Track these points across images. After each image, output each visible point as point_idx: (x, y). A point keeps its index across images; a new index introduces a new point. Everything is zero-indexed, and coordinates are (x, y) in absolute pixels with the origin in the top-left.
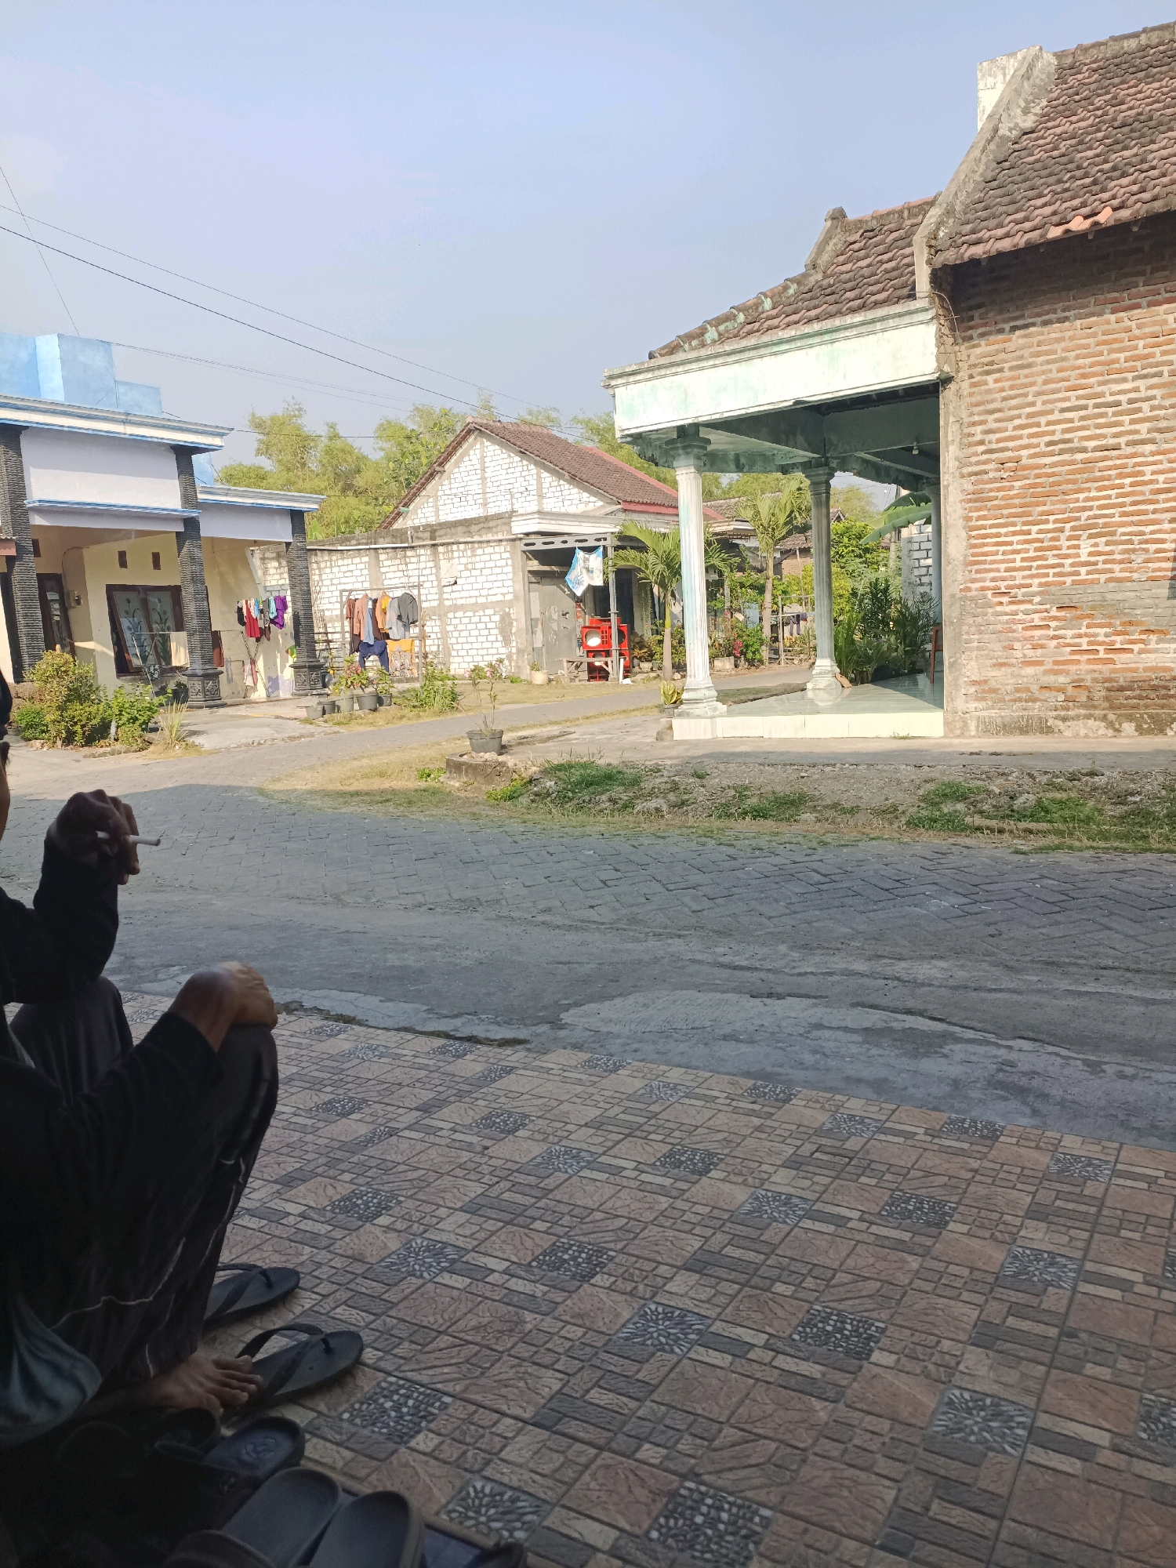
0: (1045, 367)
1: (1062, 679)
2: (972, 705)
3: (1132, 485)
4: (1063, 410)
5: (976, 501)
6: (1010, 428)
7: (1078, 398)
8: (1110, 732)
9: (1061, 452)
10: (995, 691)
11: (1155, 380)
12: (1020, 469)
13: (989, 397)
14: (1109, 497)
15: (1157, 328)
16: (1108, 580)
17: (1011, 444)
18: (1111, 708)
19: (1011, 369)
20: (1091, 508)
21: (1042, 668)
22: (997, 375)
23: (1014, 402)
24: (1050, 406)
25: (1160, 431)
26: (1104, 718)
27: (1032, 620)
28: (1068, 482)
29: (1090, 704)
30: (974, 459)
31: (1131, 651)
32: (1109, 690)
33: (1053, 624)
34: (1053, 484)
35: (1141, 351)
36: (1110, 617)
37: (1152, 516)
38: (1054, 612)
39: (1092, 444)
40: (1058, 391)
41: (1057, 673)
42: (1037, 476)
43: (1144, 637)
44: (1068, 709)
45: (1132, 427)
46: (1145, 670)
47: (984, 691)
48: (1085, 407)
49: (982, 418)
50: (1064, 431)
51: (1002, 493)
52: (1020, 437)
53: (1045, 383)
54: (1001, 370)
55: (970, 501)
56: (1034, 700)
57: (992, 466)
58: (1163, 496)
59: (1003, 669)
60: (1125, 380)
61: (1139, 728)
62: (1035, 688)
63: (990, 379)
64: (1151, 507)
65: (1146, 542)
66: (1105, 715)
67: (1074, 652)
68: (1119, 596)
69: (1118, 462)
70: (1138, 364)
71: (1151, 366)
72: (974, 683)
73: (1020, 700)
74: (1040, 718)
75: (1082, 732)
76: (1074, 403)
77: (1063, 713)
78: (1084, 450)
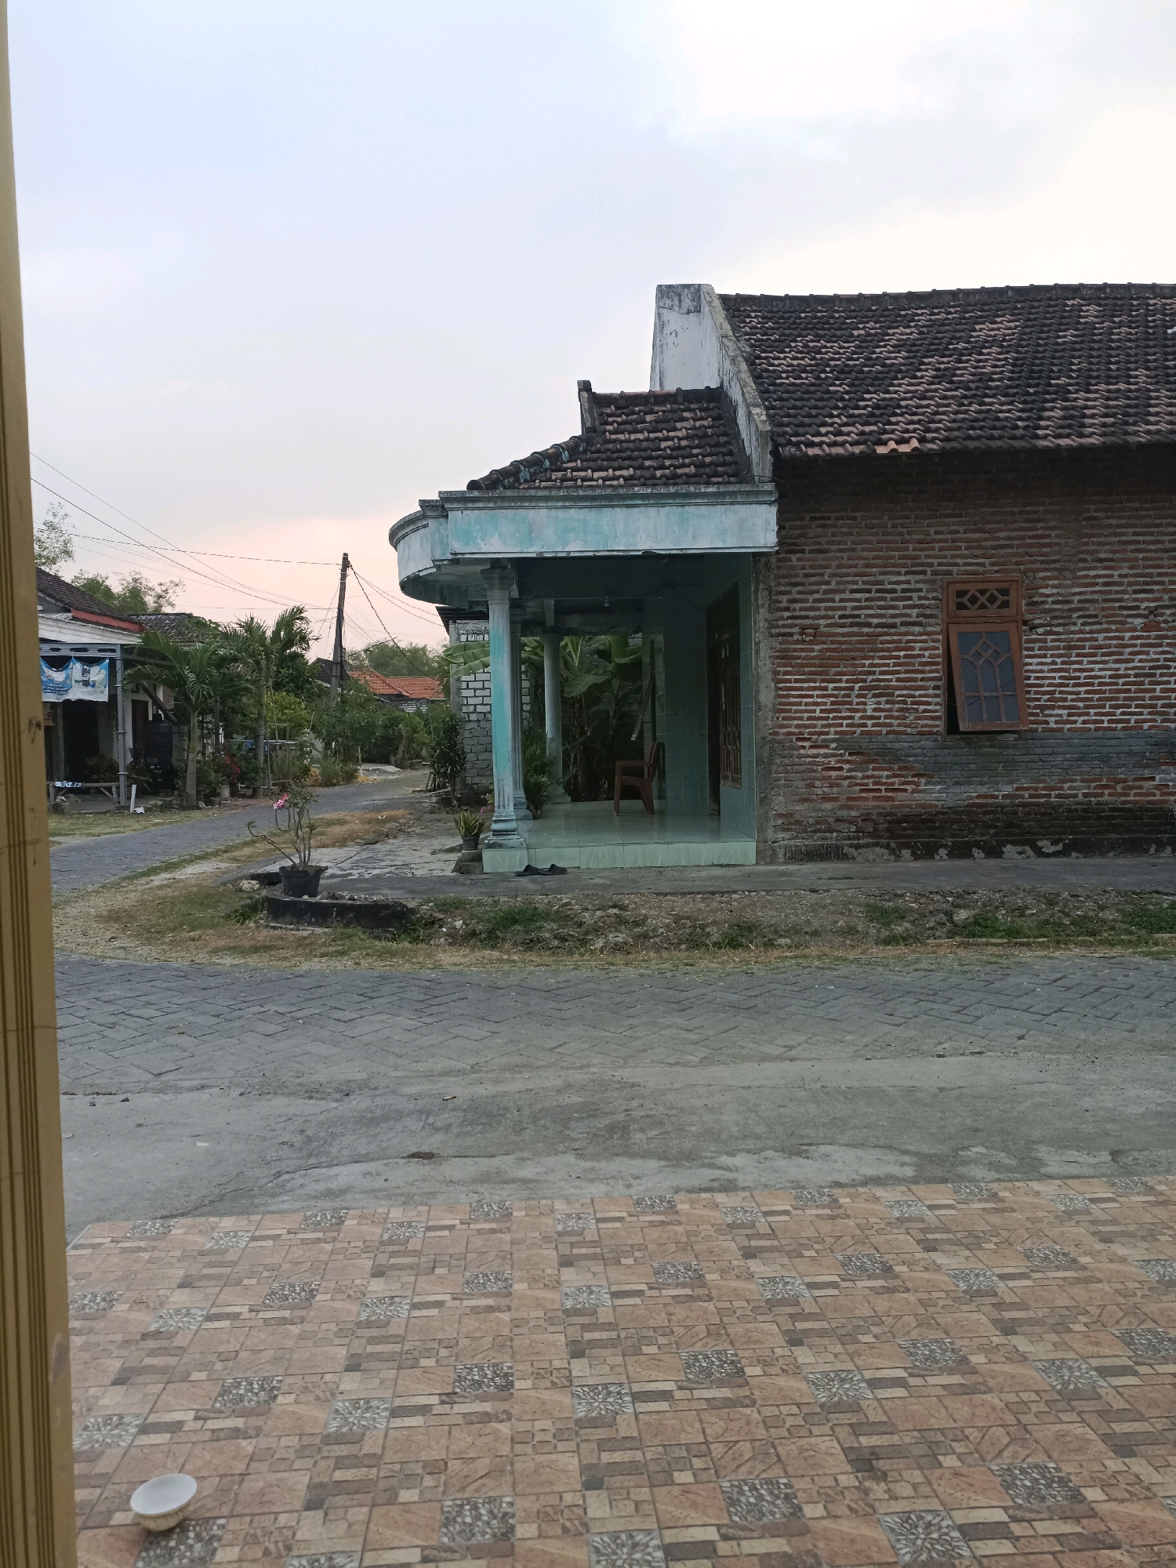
0: (837, 554)
1: (853, 813)
2: (781, 835)
3: (905, 657)
4: (853, 591)
5: (783, 658)
6: (811, 600)
7: (864, 583)
8: (893, 858)
9: (852, 625)
10: (798, 822)
11: (921, 577)
12: (817, 635)
13: (793, 573)
14: (888, 665)
15: (921, 537)
16: (888, 733)
17: (812, 614)
18: (891, 838)
19: (811, 552)
20: (874, 673)
21: (838, 804)
22: (799, 555)
23: (813, 579)
24: (842, 587)
25: (926, 616)
26: (887, 846)
27: (829, 763)
28: (857, 650)
29: (875, 834)
30: (781, 623)
31: (906, 790)
32: (889, 822)
33: (846, 766)
34: (846, 650)
35: (910, 553)
36: (890, 763)
37: (920, 683)
38: (847, 757)
39: (875, 621)
40: (848, 575)
41: (850, 808)
42: (832, 642)
43: (916, 779)
44: (858, 839)
45: (904, 611)
46: (918, 806)
47: (790, 823)
48: (869, 591)
49: (788, 588)
50: (854, 608)
51: (803, 654)
52: (818, 609)
53: (839, 567)
54: (803, 551)
55: (777, 657)
56: (831, 832)
57: (796, 630)
58: (928, 668)
59: (806, 804)
60: (899, 574)
61: (913, 854)
62: (831, 820)
63: (794, 557)
64: (920, 676)
65: (916, 703)
66: (888, 844)
67: (862, 791)
68: (896, 746)
69: (895, 638)
70: (909, 562)
71: (917, 565)
72: (781, 815)
73: (820, 831)
74: (837, 847)
75: (871, 857)
76: (861, 586)
77: (855, 842)
78: (869, 625)
